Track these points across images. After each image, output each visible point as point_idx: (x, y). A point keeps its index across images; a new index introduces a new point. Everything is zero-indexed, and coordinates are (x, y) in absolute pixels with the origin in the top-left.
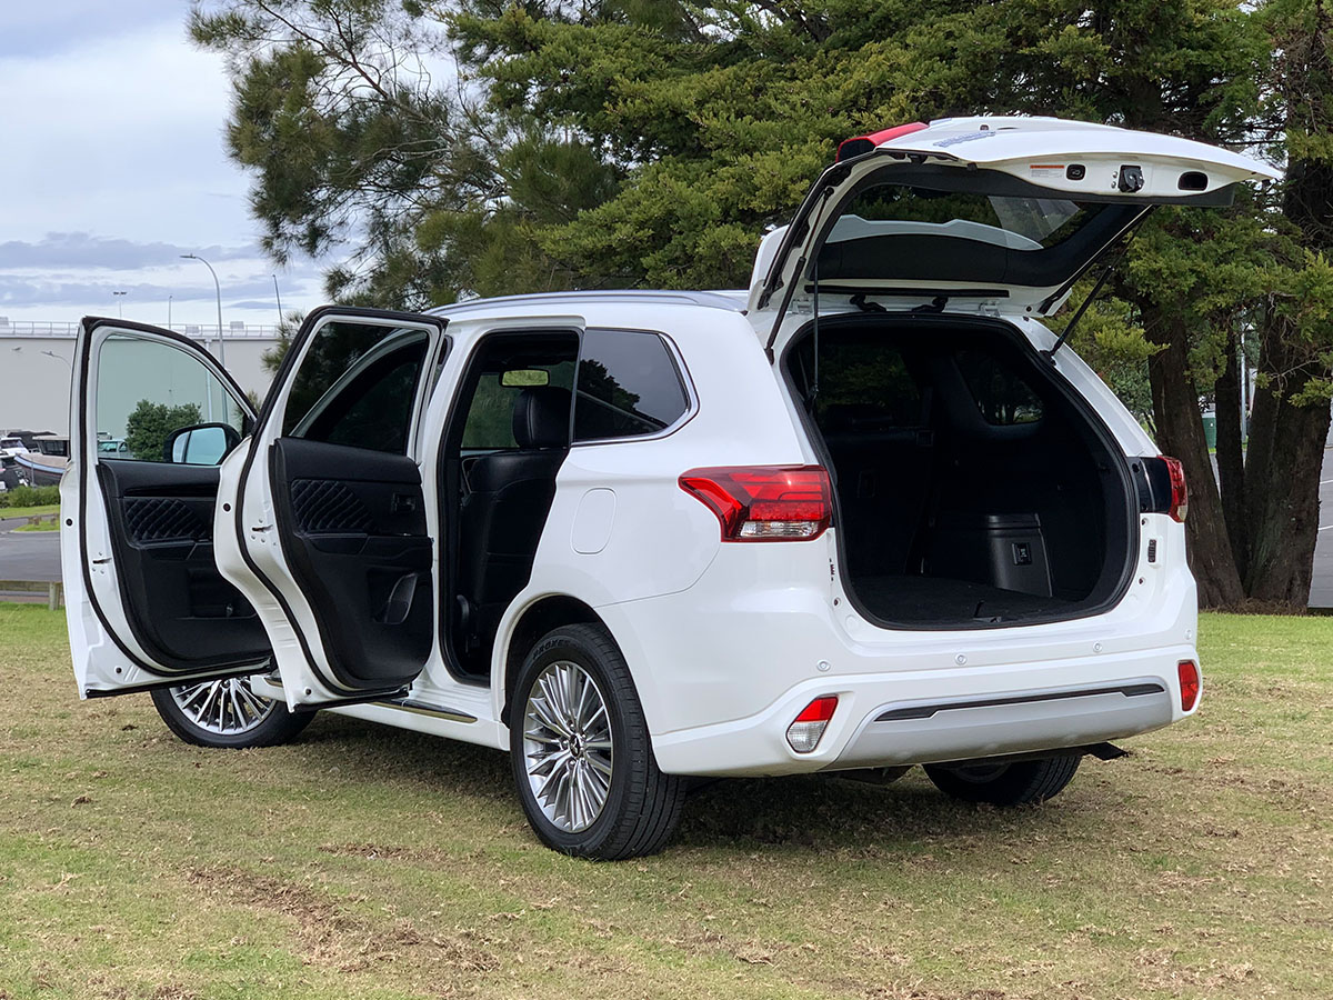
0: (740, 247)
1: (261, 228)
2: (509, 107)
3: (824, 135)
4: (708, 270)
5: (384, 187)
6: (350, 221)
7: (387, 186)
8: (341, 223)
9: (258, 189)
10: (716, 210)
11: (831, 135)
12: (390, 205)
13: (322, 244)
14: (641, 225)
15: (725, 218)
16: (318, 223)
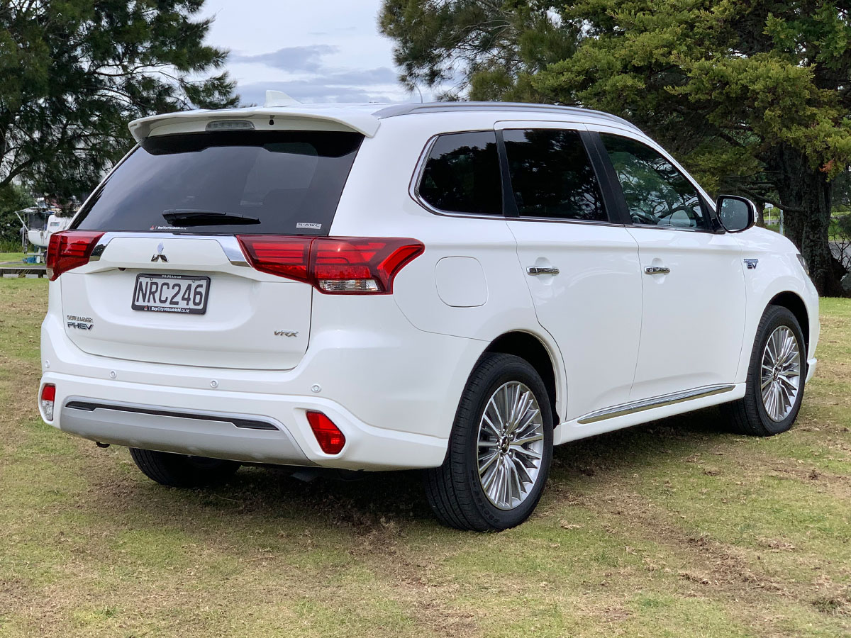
0: (628, 87)
1: (401, 70)
2: (516, 7)
3: (681, 23)
4: (612, 99)
5: (475, 46)
6: (455, 67)
7: (478, 46)
8: (450, 68)
9: (398, 48)
10: (619, 65)
11: (686, 23)
12: (478, 57)
13: (437, 80)
14: (579, 73)
15: (625, 70)
16: (435, 68)
